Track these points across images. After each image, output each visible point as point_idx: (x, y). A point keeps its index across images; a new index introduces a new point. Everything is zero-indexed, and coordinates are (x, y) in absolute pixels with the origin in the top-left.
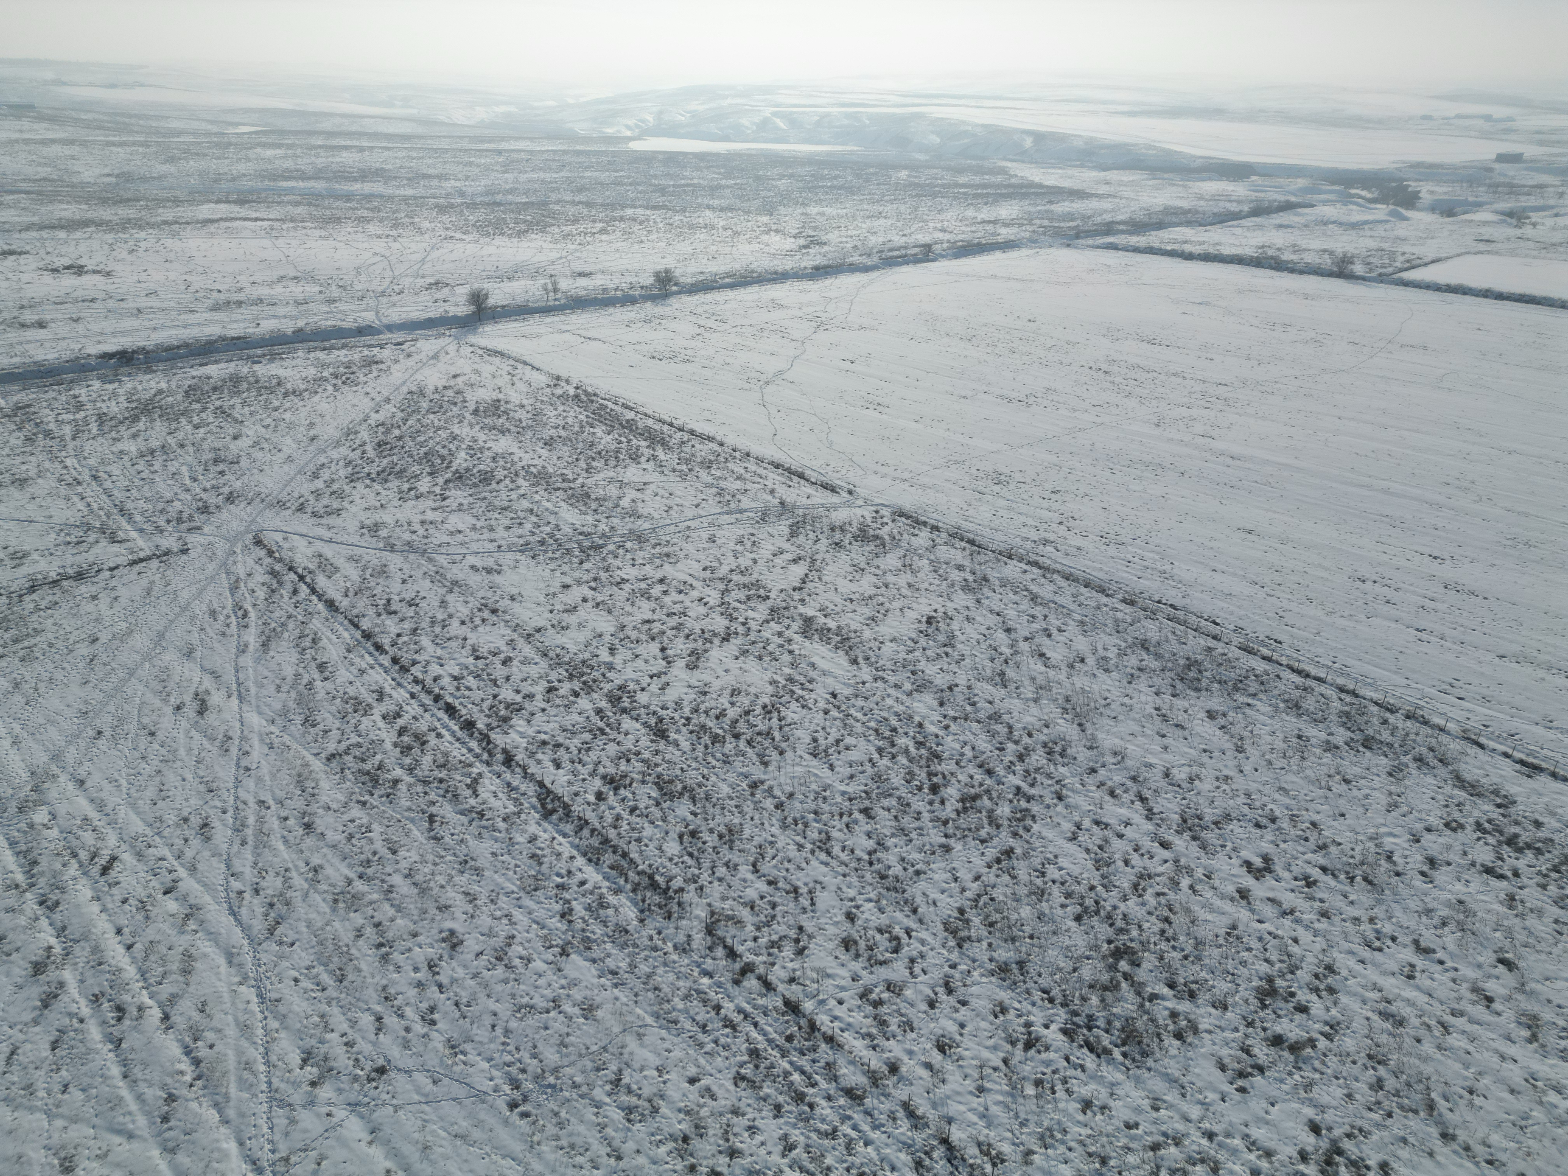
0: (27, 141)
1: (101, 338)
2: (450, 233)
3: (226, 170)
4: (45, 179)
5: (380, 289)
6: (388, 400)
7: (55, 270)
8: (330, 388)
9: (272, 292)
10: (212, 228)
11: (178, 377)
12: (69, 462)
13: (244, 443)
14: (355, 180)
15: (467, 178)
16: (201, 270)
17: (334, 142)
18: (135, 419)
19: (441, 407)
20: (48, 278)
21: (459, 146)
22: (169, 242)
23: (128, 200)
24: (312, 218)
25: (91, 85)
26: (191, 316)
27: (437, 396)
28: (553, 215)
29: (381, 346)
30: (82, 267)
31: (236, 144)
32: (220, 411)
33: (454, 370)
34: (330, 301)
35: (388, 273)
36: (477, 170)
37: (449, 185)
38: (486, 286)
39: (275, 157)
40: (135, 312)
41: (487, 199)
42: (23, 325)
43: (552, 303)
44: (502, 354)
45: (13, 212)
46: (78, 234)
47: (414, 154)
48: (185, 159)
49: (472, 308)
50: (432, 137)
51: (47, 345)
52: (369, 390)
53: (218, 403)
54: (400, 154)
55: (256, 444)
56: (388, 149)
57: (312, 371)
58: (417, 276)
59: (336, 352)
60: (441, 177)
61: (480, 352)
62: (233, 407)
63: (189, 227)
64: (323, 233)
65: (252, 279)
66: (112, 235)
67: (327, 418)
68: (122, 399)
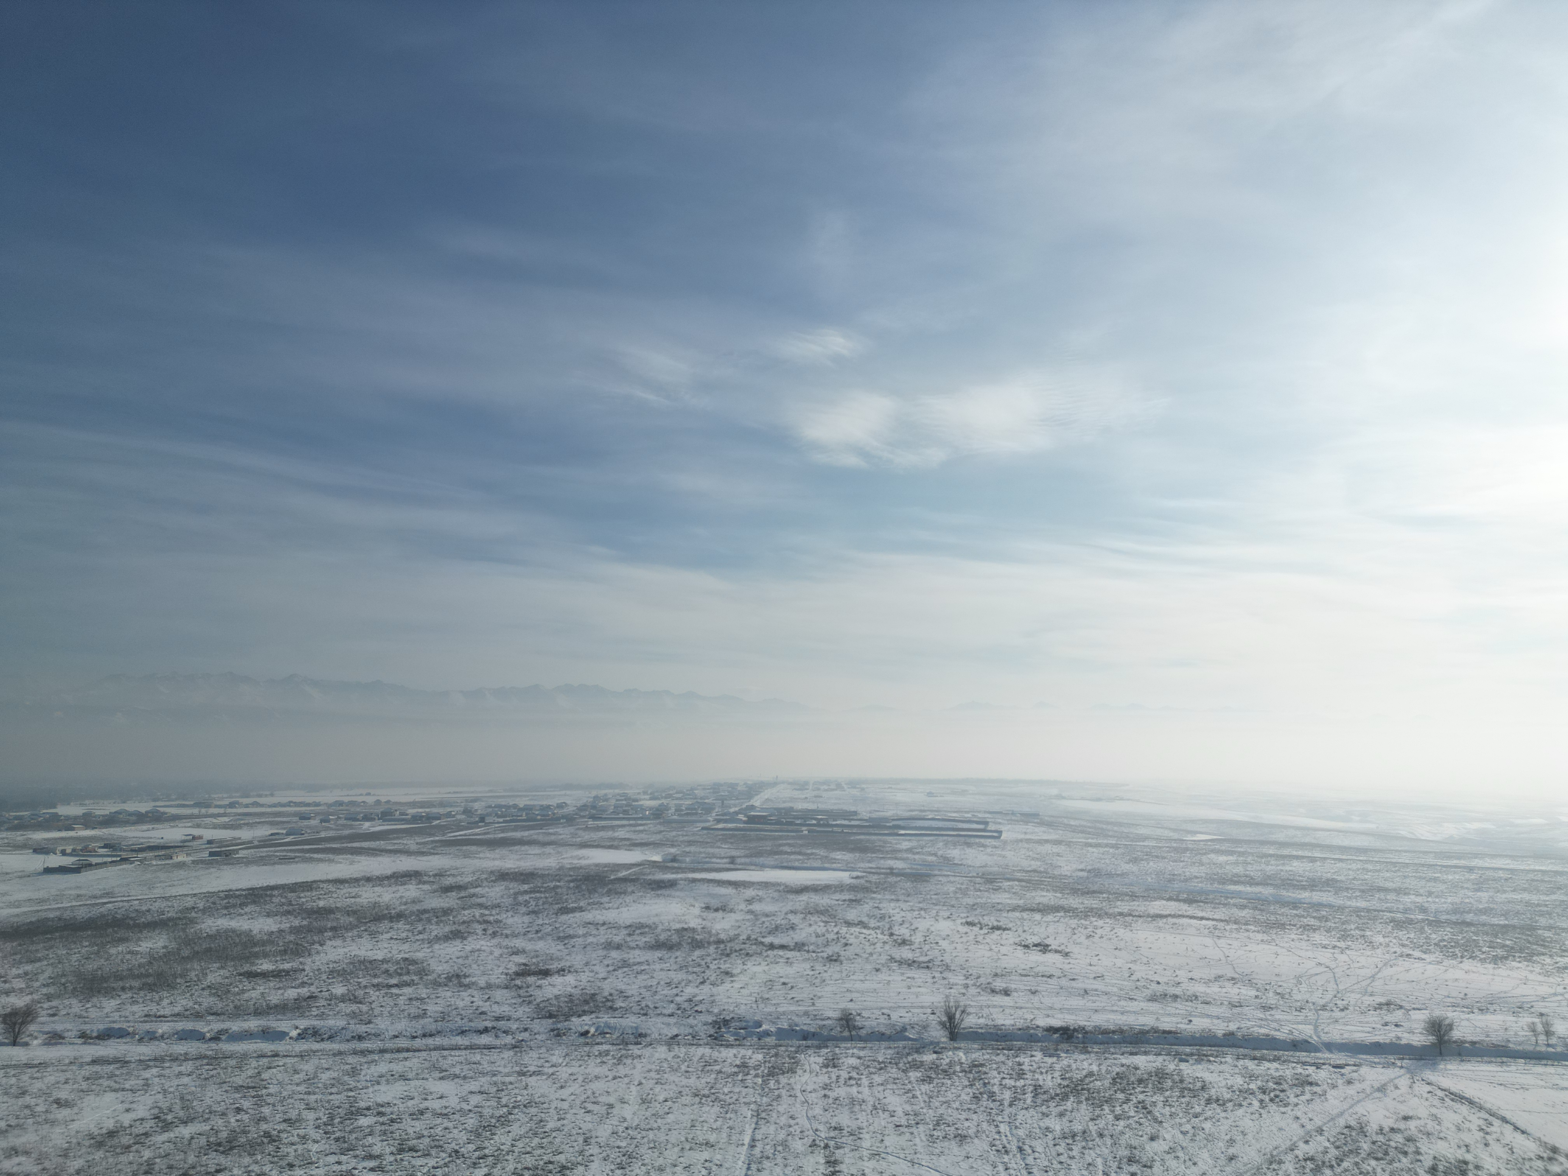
0: (1028, 841)
1: (1050, 1012)
2: (1407, 951)
3: (1180, 871)
4: (1035, 871)
5: (1322, 1002)
6: (1320, 1131)
7: (1026, 946)
8: (1256, 1104)
9: (1208, 991)
10: (1161, 922)
11: (1109, 1062)
12: (1003, 1128)
13: (1159, 1146)
14: (1304, 888)
15: (1430, 894)
16: (1145, 960)
17: (1286, 852)
18: (1065, 1097)
19: (1386, 1153)
20: (1020, 952)
21: (1423, 861)
22: (1121, 932)
23: (1094, 892)
24: (1256, 922)
25: (1083, 799)
26: (1130, 1003)
27: (1381, 1138)
28: (1543, 942)
29: (1318, 1066)
30: (1048, 946)
31: (1192, 850)
32: (1142, 1106)
33: (1405, 1110)
34: (1266, 1008)
35: (1331, 986)
36: (1442, 887)
37: (1408, 900)
38: (1450, 1015)
39: (1226, 863)
40: (1082, 992)
41: (1454, 918)
42: (993, 991)
43: (1543, 1049)
44: (1471, 1102)
45: (1007, 895)
46: (1050, 918)
47: (1370, 867)
48: (1146, 860)
49: (1432, 1038)
50: (1391, 851)
51: (1007, 1011)
52: (1299, 1114)
53: (1141, 1097)
54: (1354, 866)
55: (1171, 1150)
56: (1341, 860)
57: (1239, 1081)
58: (1365, 993)
59: (1267, 1064)
60: (1398, 891)
61: (1441, 1094)
62: (1154, 1104)
63: (1141, 920)
64: (1265, 937)
65: (1190, 975)
66: (1076, 921)
67: (1250, 1137)
68: (1057, 1074)
